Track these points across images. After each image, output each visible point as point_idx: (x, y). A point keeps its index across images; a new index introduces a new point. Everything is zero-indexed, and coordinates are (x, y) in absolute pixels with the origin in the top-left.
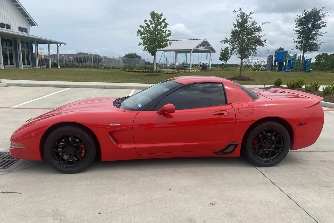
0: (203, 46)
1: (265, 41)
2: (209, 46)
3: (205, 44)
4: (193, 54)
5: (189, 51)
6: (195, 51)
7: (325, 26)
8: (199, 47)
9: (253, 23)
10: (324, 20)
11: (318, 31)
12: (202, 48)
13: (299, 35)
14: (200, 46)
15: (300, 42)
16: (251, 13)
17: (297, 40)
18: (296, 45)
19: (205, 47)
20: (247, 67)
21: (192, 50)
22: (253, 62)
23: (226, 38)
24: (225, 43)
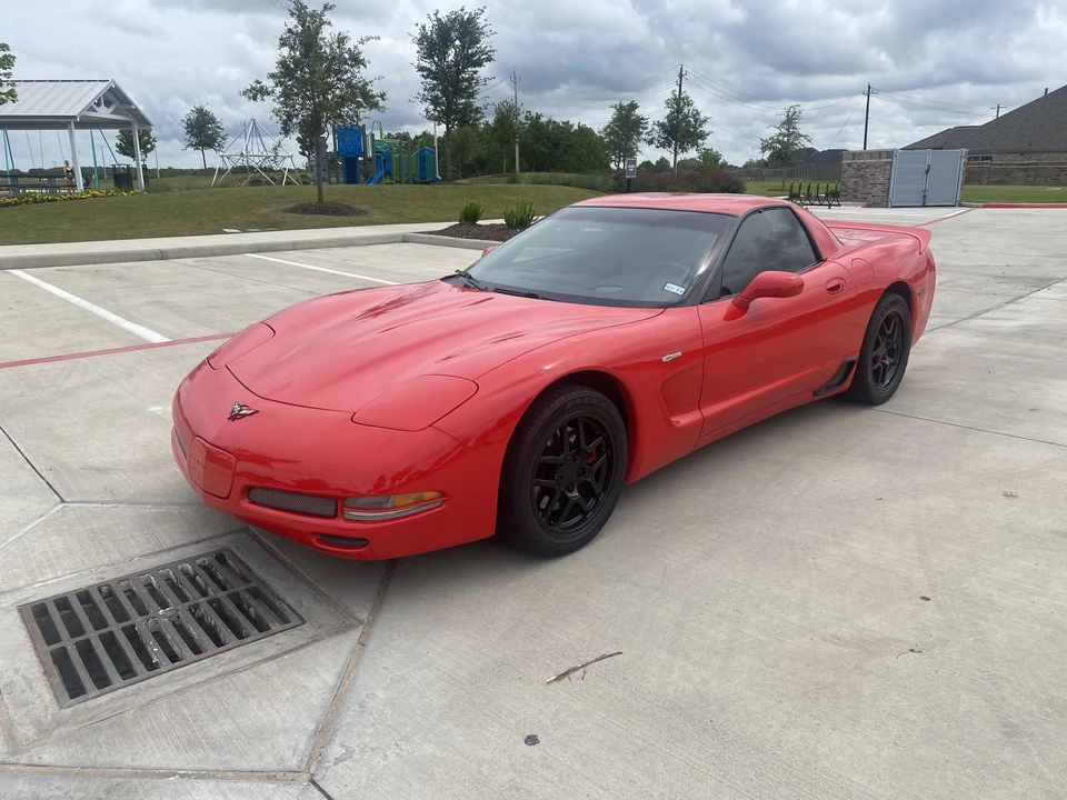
0: (108, 104)
1: (382, 96)
2: (128, 107)
3: (112, 98)
4: (78, 133)
5: (62, 121)
6: (86, 123)
7: (489, 59)
8: (95, 107)
9: (341, 40)
10: (484, 43)
11: (475, 72)
12: (104, 113)
13: (429, 80)
14: (98, 104)
15: (435, 102)
16: (326, 7)
17: (426, 93)
18: (426, 110)
19: (112, 109)
20: (240, 176)
21: (75, 117)
22: (256, 160)
23: (258, 82)
24: (255, 98)
